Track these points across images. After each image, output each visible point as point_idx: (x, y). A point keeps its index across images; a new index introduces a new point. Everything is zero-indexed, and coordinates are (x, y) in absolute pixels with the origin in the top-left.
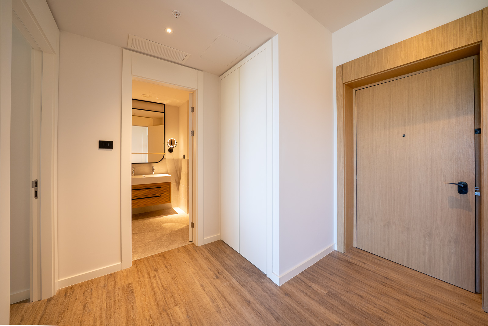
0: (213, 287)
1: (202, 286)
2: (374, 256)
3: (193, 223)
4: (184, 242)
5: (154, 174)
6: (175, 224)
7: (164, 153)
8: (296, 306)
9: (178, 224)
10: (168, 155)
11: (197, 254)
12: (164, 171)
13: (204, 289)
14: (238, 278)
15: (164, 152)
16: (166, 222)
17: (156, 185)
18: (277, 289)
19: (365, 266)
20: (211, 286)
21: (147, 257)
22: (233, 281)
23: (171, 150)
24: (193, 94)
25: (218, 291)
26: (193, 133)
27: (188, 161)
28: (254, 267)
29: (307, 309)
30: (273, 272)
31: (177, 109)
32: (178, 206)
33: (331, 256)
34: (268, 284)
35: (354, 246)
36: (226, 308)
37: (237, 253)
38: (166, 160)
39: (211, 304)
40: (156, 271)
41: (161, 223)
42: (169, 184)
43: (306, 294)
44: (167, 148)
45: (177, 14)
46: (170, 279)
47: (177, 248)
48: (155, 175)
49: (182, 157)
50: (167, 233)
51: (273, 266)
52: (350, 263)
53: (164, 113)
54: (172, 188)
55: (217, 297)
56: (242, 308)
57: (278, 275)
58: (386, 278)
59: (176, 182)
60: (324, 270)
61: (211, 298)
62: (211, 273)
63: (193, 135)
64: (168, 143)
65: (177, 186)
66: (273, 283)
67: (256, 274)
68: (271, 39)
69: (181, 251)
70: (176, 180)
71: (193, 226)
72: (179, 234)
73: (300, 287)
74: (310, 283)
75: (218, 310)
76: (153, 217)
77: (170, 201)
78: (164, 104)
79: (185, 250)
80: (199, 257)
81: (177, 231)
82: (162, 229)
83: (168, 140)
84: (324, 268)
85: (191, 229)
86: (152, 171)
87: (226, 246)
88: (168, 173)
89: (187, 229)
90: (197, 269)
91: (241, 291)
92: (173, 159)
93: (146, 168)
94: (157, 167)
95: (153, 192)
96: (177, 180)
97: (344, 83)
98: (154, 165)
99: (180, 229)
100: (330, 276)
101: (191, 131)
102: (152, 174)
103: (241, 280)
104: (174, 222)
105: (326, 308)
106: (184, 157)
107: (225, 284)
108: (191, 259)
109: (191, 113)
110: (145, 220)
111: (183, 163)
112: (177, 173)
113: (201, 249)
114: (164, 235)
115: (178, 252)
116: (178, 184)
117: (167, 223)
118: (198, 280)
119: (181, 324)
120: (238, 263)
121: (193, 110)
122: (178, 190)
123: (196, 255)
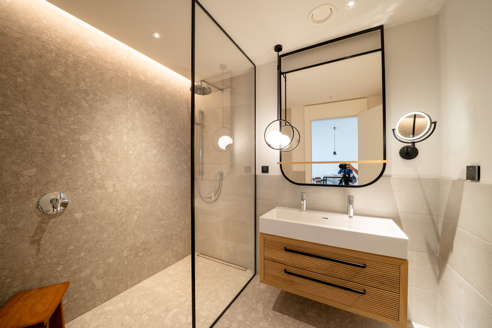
5: (355, 214)
7: (385, 161)
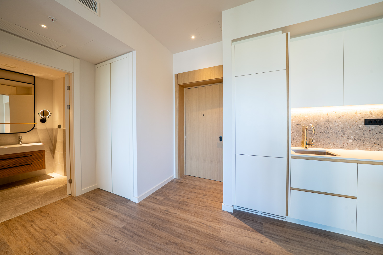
0: (89, 216)
1: (80, 218)
2: (193, 177)
3: (71, 180)
4: (62, 197)
6: (51, 185)
8: (145, 209)
9: (55, 185)
10: (39, 125)
11: (76, 201)
12: (35, 140)
13: (82, 220)
14: (110, 207)
15: (35, 122)
16: (39, 186)
17: (24, 154)
18: (136, 205)
19: (187, 182)
20: (88, 216)
21: (19, 216)
22: (106, 209)
23: (43, 121)
24: (69, 76)
25: (94, 217)
26: (70, 107)
27: (64, 131)
28: (122, 198)
29: (152, 209)
30: (134, 197)
31: (51, 83)
32: (53, 172)
33: (172, 181)
34: (131, 204)
35: (185, 174)
36: (99, 223)
37: (111, 193)
38: (37, 130)
39: (87, 225)
40: (33, 221)
41: (34, 188)
42: (43, 152)
43: (153, 202)
44: (38, 119)
45: (53, 20)
46: (48, 223)
47: (55, 202)
48: (22, 145)
49: (57, 127)
50: (41, 194)
51: (134, 193)
52: (181, 182)
53: (34, 84)
54: (46, 156)
55: (92, 221)
56: (111, 220)
57: (137, 197)
58: (194, 185)
59: (51, 150)
60: (166, 189)
61: (87, 223)
62: (89, 209)
63: (70, 109)
64: (40, 114)
65: (51, 154)
66: (134, 203)
67: (123, 201)
68: (131, 52)
69: (59, 203)
70: (50, 148)
71: (71, 182)
72: (56, 192)
73: (150, 200)
74: (156, 197)
75: (93, 226)
76: (23, 185)
77: (44, 167)
78: (34, 77)
79: (63, 201)
80: (77, 203)
81: (53, 191)
82: (35, 192)
83: (39, 111)
84: (166, 188)
85: (69, 185)
86: (19, 140)
87: (102, 191)
88: (40, 142)
89: (65, 187)
90: (76, 210)
91: (112, 212)
92: (47, 129)
93: (11, 139)
94: (24, 137)
95: (22, 160)
96: (52, 148)
97: (178, 85)
98: (20, 135)
99: (57, 189)
100: (168, 191)
101: (68, 106)
102: (19, 144)
103: (112, 207)
104: (50, 184)
105: (162, 205)
106: (59, 126)
107: (100, 212)
108: (70, 206)
109: (67, 91)
110: (11, 189)
111: (58, 132)
112: (52, 142)
113: (79, 198)
114: (39, 196)
115: (56, 204)
116: (53, 151)
117: (41, 186)
118: (77, 216)
119: (61, 243)
120: (111, 199)
121: (69, 88)
122: (53, 157)
123: (74, 202)
